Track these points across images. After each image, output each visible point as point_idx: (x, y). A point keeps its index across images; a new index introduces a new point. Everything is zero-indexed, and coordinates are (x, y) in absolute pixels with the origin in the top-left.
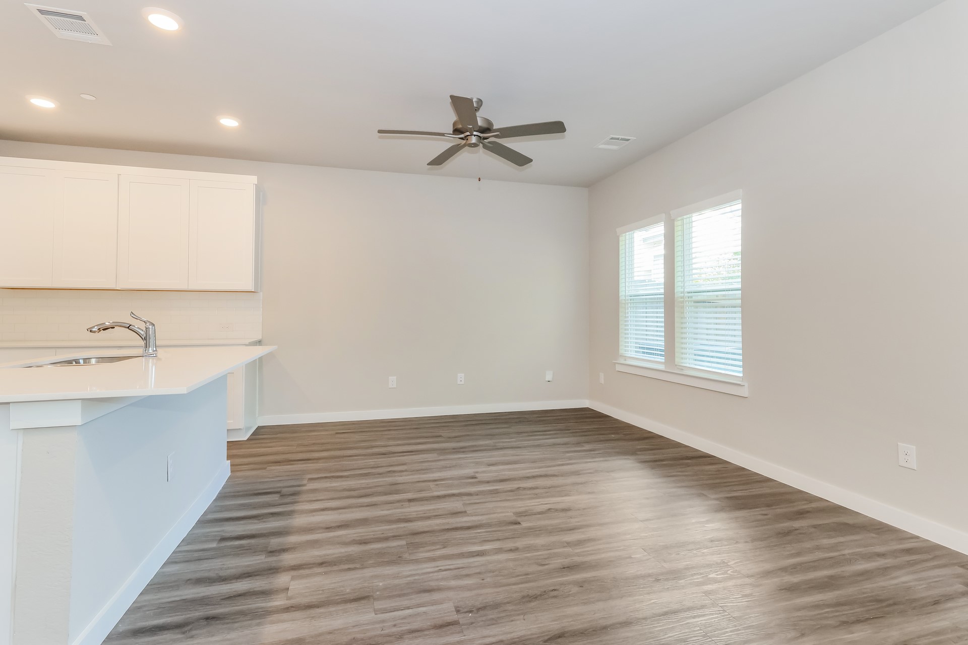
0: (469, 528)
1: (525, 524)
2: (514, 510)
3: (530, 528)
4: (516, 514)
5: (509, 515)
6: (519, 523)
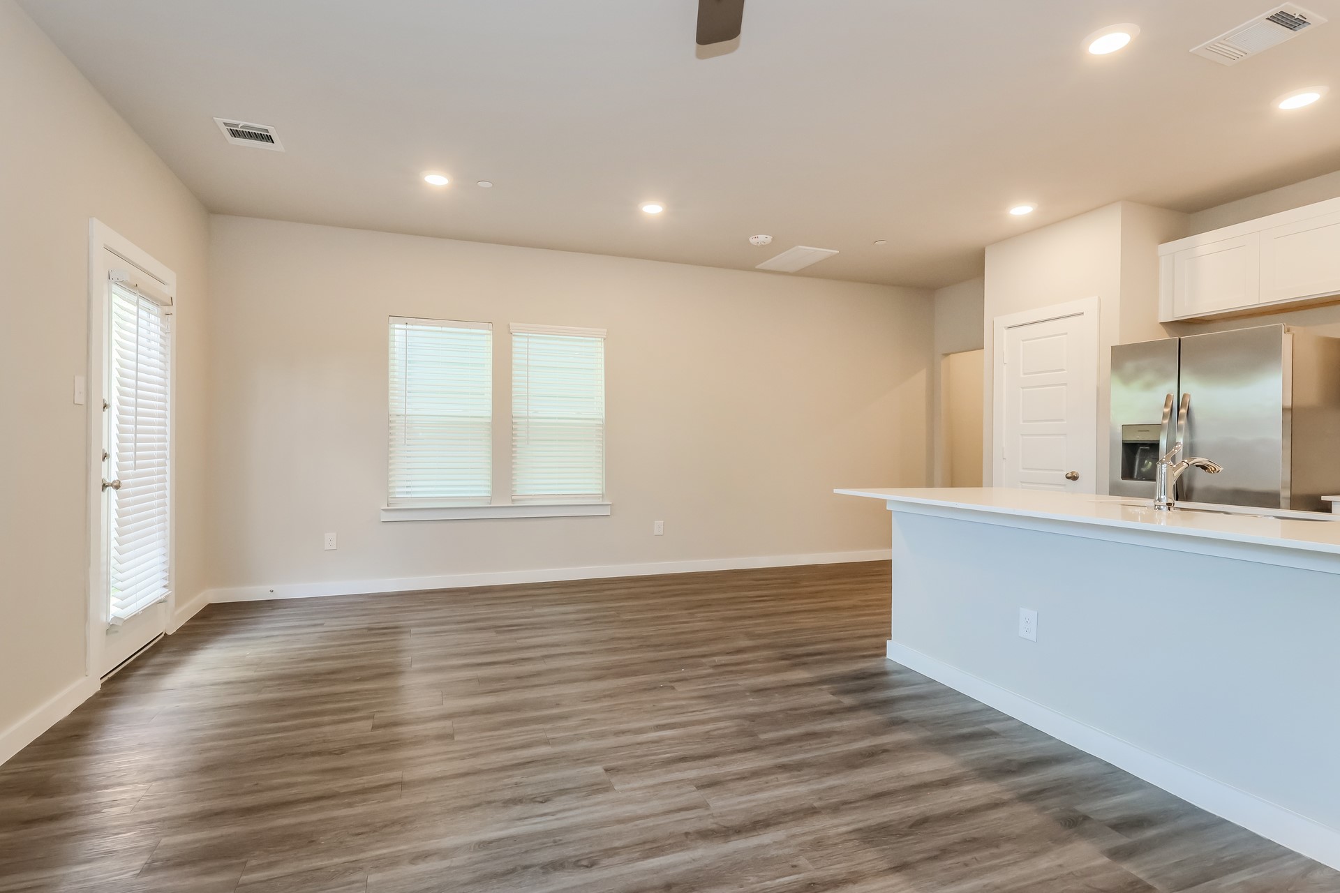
0: (683, 759)
1: (598, 769)
2: (610, 796)
3: (591, 763)
4: (607, 788)
5: (622, 786)
6: (606, 770)
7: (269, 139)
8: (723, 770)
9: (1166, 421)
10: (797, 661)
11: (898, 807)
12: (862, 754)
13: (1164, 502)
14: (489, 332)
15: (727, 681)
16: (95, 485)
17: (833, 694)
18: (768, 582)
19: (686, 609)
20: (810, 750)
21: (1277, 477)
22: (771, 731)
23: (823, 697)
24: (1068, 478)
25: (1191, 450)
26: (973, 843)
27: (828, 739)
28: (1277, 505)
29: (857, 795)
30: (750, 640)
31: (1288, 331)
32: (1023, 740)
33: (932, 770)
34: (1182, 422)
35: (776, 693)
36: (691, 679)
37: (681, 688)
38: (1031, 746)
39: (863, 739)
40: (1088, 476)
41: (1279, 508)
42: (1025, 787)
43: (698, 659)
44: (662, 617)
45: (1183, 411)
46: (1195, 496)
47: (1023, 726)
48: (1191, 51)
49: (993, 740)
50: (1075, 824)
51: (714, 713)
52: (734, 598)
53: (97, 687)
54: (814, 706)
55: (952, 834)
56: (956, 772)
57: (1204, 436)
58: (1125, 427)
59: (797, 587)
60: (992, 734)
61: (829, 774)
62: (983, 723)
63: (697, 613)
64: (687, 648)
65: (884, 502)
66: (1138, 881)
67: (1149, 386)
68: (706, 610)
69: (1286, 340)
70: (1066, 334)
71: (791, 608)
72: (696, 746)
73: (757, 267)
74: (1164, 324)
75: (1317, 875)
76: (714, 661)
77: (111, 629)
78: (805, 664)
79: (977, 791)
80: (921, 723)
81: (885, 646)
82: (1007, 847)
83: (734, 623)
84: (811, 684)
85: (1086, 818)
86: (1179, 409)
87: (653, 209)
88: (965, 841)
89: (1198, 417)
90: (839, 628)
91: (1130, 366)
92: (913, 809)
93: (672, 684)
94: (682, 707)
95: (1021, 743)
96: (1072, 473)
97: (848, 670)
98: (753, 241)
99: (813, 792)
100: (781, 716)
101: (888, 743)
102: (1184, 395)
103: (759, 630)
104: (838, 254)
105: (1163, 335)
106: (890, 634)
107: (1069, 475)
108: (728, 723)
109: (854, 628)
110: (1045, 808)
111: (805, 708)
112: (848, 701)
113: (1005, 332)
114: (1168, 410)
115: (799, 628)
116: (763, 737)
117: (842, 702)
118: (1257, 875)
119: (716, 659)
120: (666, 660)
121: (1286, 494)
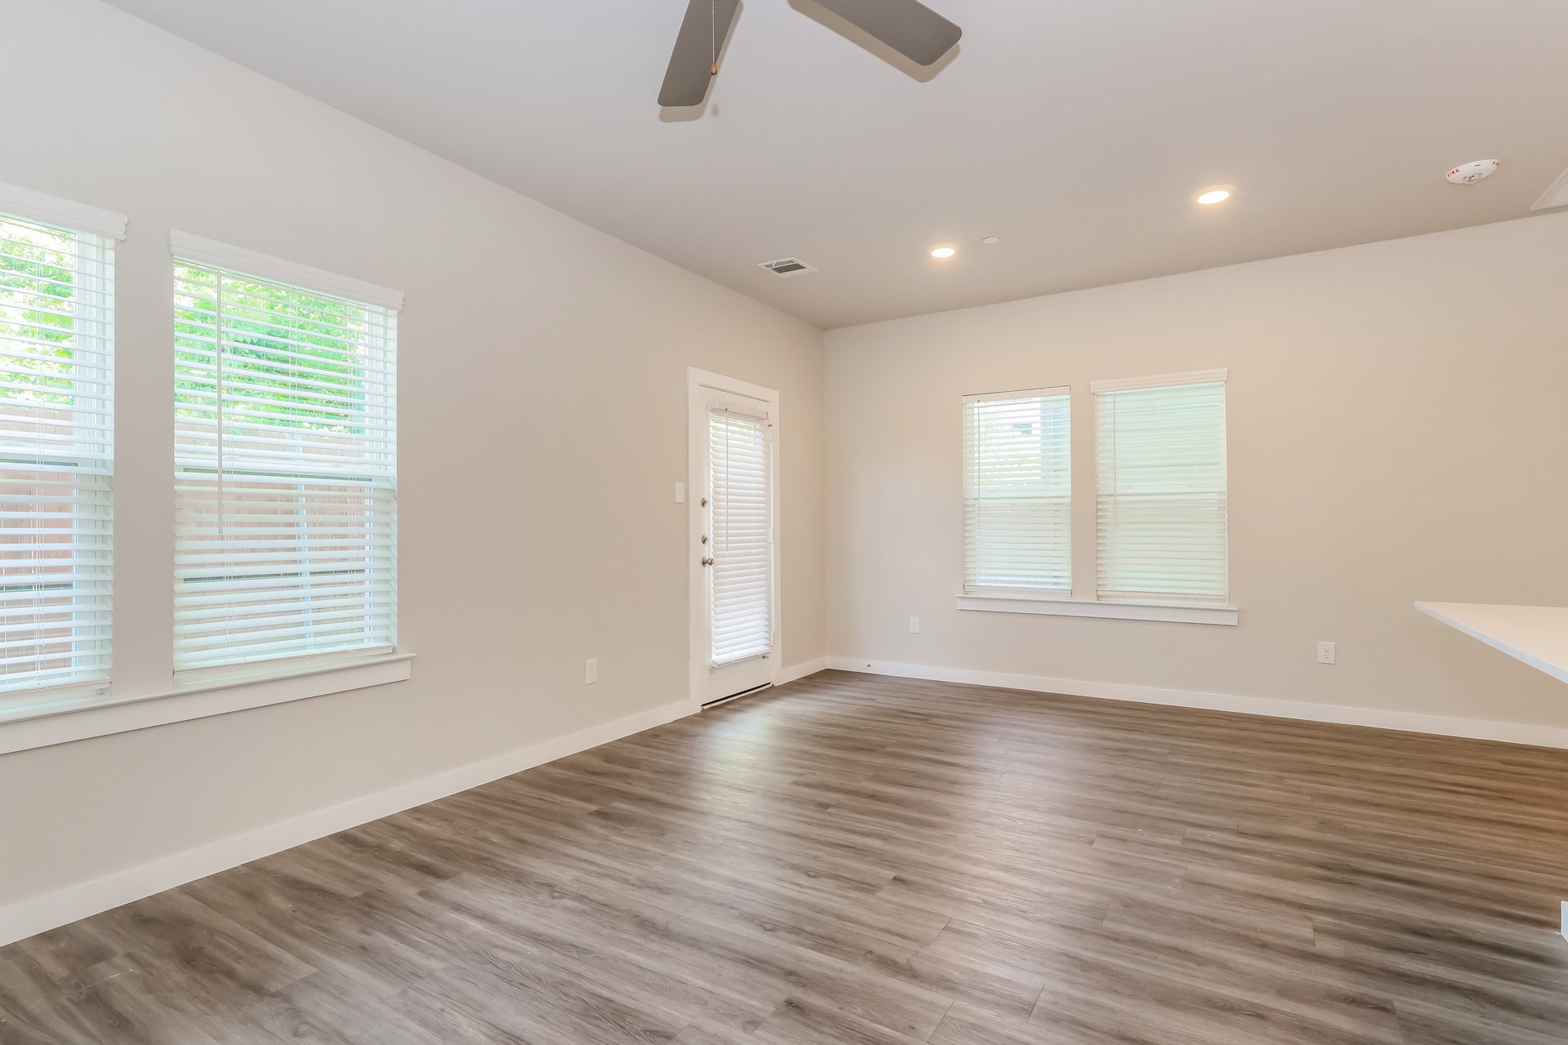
6: (896, 879)
7: (798, 267)
14: (1068, 397)
16: (695, 563)
53: (699, 710)
73: (1533, 208)
77: (714, 669)
87: (1214, 197)
117: (1315, 945)
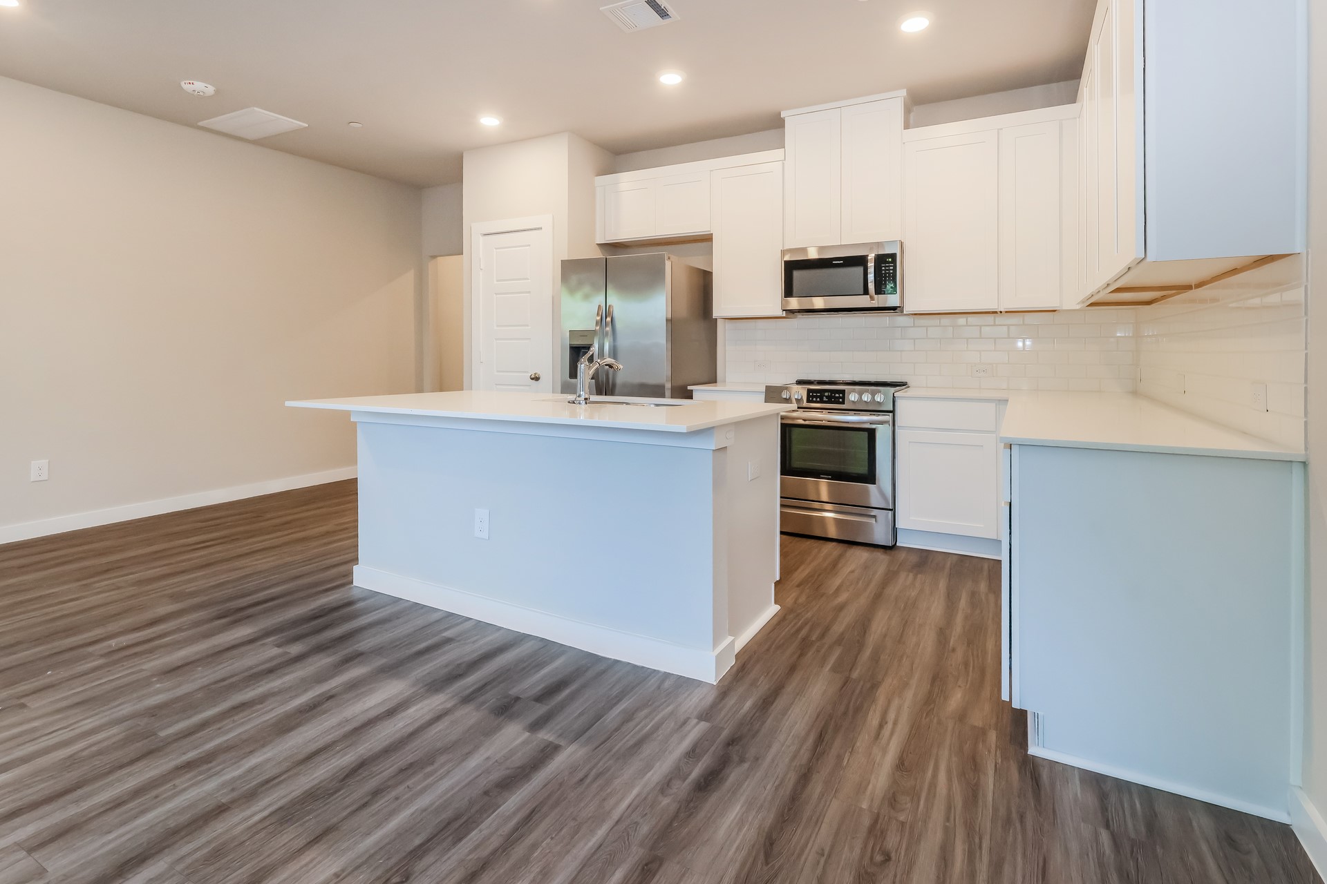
8: (85, 806)
9: (598, 328)
10: (236, 616)
11: (333, 761)
12: (301, 712)
13: (583, 398)
15: (127, 669)
17: (279, 646)
18: (218, 521)
19: (78, 580)
20: (231, 730)
21: (662, 373)
22: (177, 722)
23: (269, 652)
24: (532, 379)
25: (614, 353)
26: (407, 770)
27: (261, 706)
28: (663, 396)
29: (286, 765)
30: (177, 602)
31: (669, 259)
32: (475, 638)
33: (380, 701)
34: (609, 329)
35: (199, 666)
36: (60, 683)
37: (37, 704)
38: (481, 642)
39: (306, 691)
40: (547, 377)
41: (664, 397)
42: (469, 687)
43: (81, 650)
44: (36, 598)
45: (609, 319)
46: (617, 390)
47: (479, 623)
48: (601, 9)
49: (447, 648)
50: (506, 709)
51: (88, 724)
52: (164, 550)
54: (251, 668)
55: (388, 768)
56: (406, 695)
57: (623, 342)
58: (573, 333)
59: (261, 522)
60: (448, 641)
61: (251, 752)
62: (441, 632)
63: (95, 583)
64: (67, 637)
65: (347, 414)
66: (551, 743)
67: (586, 297)
68: (115, 574)
69: (668, 264)
70: (529, 245)
71: (245, 550)
72: (43, 786)
73: (200, 124)
74: (600, 245)
75: (667, 684)
76: (110, 646)
78: (248, 617)
79: (422, 708)
80: (378, 651)
81: (350, 573)
82: (442, 759)
83: (155, 586)
84: (251, 641)
85: (517, 699)
86: (606, 317)
88: (401, 771)
89: (618, 325)
90: (305, 561)
91: (574, 279)
92: (347, 758)
93: (23, 701)
94: (34, 730)
95: (474, 642)
96: (535, 374)
97: (306, 610)
98: (186, 86)
99: (223, 785)
100: (199, 696)
101: (336, 687)
102: (610, 306)
103: (191, 587)
104: (306, 127)
105: (598, 254)
106: (357, 559)
107: (533, 377)
108: (114, 730)
109: (320, 559)
110: (483, 703)
111: (236, 675)
112: (295, 649)
113: (482, 239)
114: (599, 318)
115: (251, 572)
116: (163, 734)
117: (289, 653)
118: (631, 700)
119: (113, 643)
120: (20, 665)
121: (668, 386)
